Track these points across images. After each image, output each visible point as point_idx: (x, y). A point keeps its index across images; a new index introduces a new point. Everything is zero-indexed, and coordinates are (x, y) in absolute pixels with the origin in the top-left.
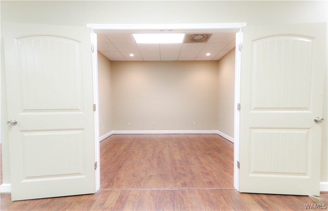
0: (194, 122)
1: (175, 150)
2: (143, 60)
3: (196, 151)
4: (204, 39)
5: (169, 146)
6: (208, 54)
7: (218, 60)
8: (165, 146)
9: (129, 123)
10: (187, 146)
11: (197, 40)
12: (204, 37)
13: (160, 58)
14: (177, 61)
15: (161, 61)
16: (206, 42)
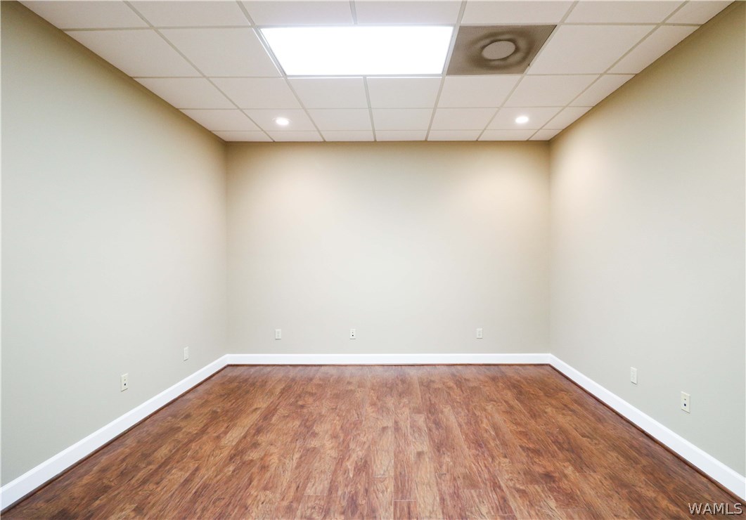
0: (478, 329)
1: (420, 454)
2: (322, 140)
3: (493, 458)
4: (518, 56)
5: (397, 428)
6: (522, 120)
7: (549, 141)
8: (384, 429)
9: (280, 330)
10: (460, 426)
11: (493, 63)
12: (517, 50)
13: (374, 131)
14: (426, 141)
15: (375, 141)
16: (523, 71)
